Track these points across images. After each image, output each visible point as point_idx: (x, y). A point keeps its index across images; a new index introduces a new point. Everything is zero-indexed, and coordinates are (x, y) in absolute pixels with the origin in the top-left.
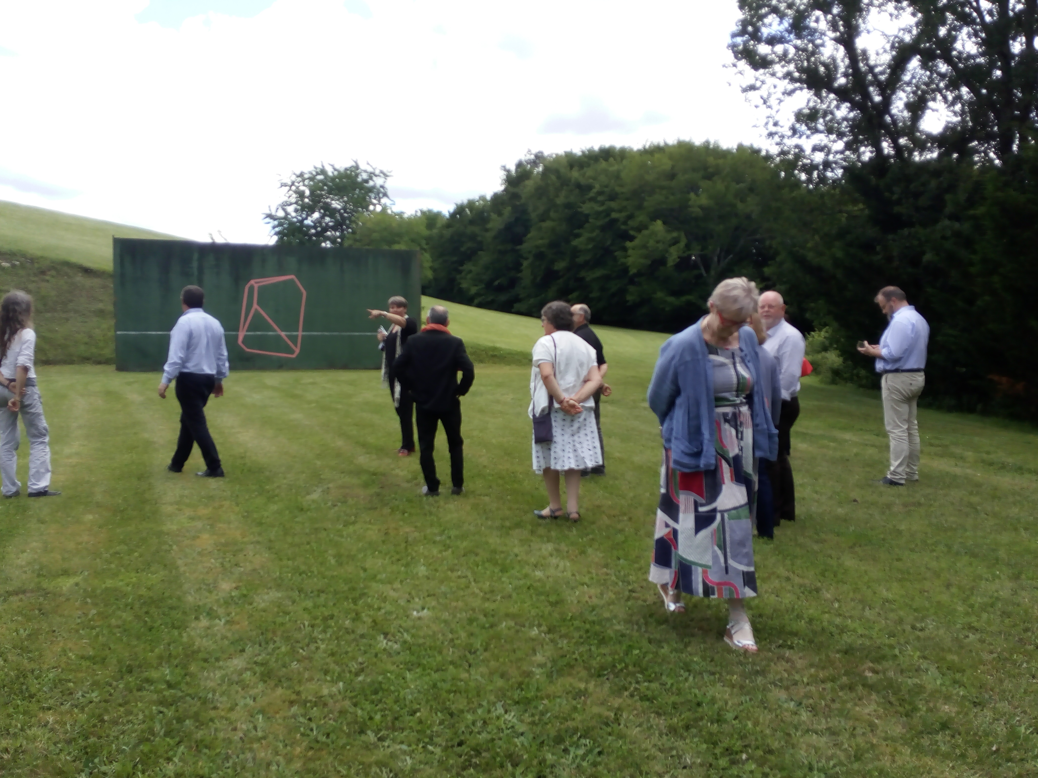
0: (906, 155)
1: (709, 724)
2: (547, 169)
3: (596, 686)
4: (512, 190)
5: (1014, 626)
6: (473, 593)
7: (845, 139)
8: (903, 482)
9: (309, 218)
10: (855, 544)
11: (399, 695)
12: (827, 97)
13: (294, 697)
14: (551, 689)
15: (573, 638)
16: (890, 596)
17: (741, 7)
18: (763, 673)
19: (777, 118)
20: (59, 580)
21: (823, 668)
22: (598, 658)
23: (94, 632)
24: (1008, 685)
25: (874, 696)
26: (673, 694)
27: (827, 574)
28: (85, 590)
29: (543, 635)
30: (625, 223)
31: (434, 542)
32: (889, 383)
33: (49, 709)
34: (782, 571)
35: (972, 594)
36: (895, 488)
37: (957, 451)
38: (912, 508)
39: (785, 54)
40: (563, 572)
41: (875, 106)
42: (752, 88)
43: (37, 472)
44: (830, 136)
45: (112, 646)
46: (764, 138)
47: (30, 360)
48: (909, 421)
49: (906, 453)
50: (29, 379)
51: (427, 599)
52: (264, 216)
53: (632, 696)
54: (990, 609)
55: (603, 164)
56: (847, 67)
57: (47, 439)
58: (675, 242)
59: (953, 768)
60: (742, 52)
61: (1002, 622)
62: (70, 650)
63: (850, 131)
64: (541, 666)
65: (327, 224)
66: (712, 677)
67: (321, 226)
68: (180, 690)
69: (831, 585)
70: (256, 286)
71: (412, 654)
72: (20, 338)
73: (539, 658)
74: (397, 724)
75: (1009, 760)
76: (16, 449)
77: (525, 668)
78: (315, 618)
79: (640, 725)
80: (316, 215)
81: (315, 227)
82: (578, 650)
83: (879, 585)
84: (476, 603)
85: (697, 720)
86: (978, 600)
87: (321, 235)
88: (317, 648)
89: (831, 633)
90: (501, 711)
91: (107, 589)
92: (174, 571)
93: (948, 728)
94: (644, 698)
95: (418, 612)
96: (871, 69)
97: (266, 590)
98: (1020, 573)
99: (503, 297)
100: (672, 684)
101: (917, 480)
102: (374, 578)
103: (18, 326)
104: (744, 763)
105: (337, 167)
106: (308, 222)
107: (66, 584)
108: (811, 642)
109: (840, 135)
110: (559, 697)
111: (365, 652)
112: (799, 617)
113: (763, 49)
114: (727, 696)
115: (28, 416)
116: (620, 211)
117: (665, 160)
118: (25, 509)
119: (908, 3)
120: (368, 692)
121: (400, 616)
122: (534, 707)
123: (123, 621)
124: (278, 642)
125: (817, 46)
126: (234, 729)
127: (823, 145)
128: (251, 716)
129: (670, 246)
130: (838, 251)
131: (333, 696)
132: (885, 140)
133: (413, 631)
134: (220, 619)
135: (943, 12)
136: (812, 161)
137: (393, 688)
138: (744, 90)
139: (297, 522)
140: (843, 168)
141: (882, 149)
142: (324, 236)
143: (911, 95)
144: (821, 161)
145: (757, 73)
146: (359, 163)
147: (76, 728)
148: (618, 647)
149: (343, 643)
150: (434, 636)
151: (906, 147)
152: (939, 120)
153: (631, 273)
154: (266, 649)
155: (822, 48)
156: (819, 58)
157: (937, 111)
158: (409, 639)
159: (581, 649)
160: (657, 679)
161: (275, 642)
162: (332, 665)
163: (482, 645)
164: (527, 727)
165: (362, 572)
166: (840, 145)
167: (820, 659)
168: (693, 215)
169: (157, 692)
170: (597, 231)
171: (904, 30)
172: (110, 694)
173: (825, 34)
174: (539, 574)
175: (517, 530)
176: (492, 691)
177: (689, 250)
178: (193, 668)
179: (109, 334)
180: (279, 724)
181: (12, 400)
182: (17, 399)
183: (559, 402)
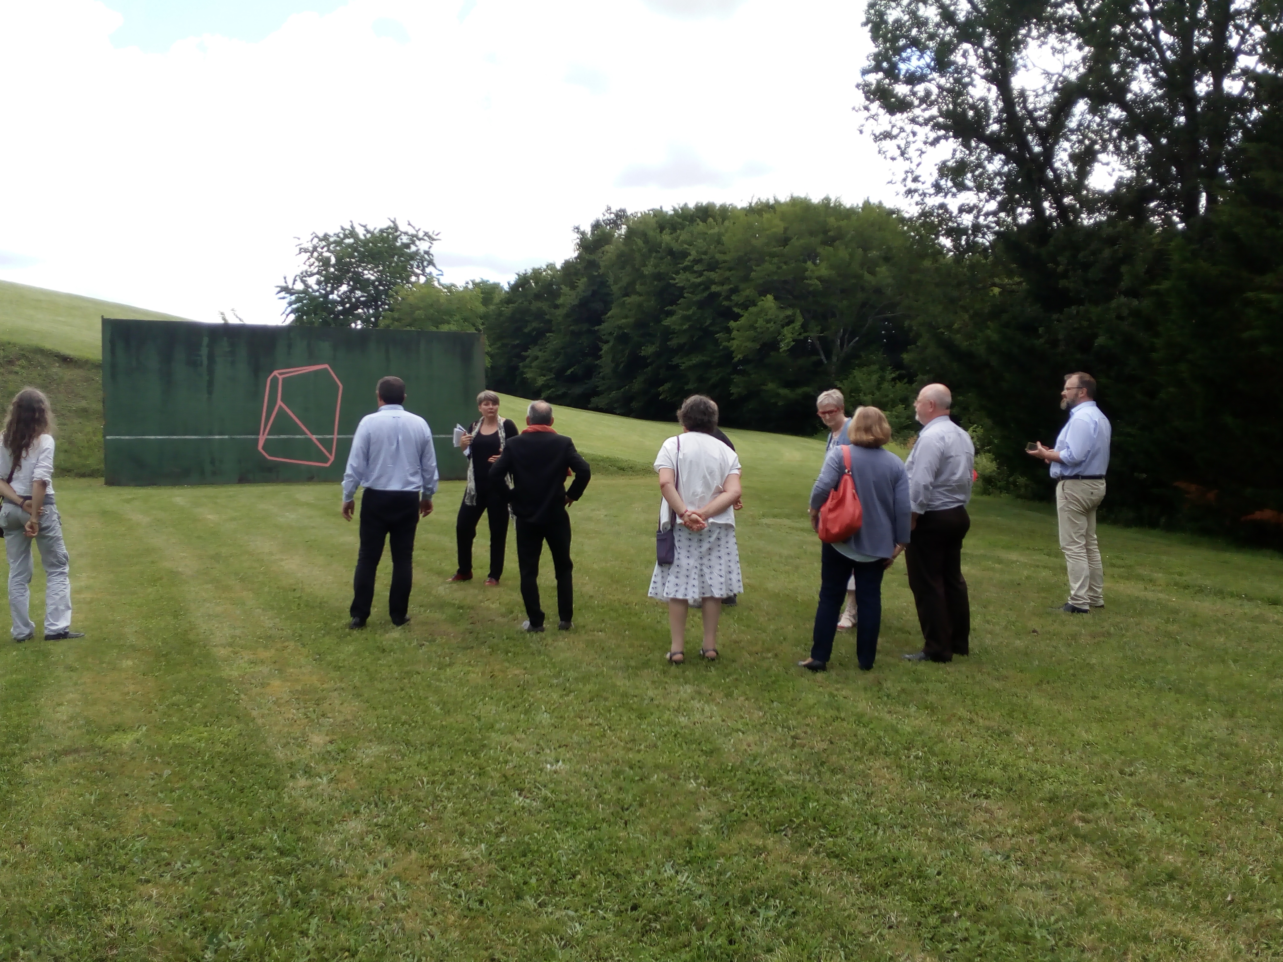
0: (1072, 218)
1: (910, 881)
2: (631, 232)
3: (775, 842)
4: (587, 257)
5: (1235, 768)
6: (612, 743)
7: (999, 198)
8: (1087, 608)
9: (336, 292)
10: (1041, 681)
11: (552, 856)
12: (977, 147)
13: (431, 862)
14: (724, 846)
15: (738, 791)
16: (1091, 738)
17: (875, 39)
18: (960, 824)
19: (917, 173)
20: (115, 736)
21: (1027, 818)
22: (772, 812)
23: (175, 795)
24: (1235, 831)
25: (1088, 847)
26: (863, 849)
27: (1015, 715)
28: (149, 748)
29: (702, 788)
30: (728, 298)
31: (551, 686)
32: (1066, 490)
33: (148, 881)
34: (962, 712)
35: (1183, 734)
36: (1079, 615)
37: (1144, 572)
38: (1102, 639)
39: (928, 94)
40: (711, 717)
41: (1035, 157)
42: (887, 135)
43: (56, 609)
44: (980, 194)
45: (201, 810)
46: (901, 196)
47: (49, 472)
48: (1087, 536)
49: (1086, 573)
50: (47, 496)
51: (559, 750)
52: (279, 289)
53: (817, 853)
54: (1205, 751)
55: (701, 226)
56: (1001, 111)
57: (67, 569)
58: (790, 321)
59: (1186, 920)
60: (874, 93)
61: (1221, 764)
62: (154, 816)
63: (1003, 189)
64: (709, 821)
65: (358, 299)
66: (905, 831)
67: (350, 301)
68: (296, 856)
69: (1021, 727)
70: (281, 377)
71: (557, 811)
72: (38, 445)
73: (704, 812)
74: (557, 887)
75: (1246, 911)
76: (29, 581)
77: (690, 824)
78: (434, 774)
79: (833, 883)
80: (344, 288)
81: (342, 303)
82: (746, 803)
83: (1077, 726)
84: (619, 754)
85: (894, 876)
86: (1191, 741)
87: (349, 312)
88: (445, 808)
89: (1030, 780)
90: (670, 872)
91: (175, 745)
92: (251, 724)
93: (1175, 879)
94: (831, 855)
95: (552, 765)
96: (1030, 114)
97: (367, 744)
98: (1234, 711)
99: (577, 390)
100: (861, 839)
101: (1102, 606)
102: (491, 727)
104: (956, 920)
105: (371, 228)
106: (334, 297)
107: (126, 741)
108: (1009, 790)
109: (993, 193)
110: (736, 855)
111: (501, 811)
112: (991, 763)
113: (901, 89)
114: (925, 850)
115: (45, 541)
116: (722, 283)
117: (777, 221)
118: (46, 655)
119: (1074, 34)
120: (515, 854)
121: (533, 769)
122: (709, 867)
123: (206, 781)
124: (397, 801)
125: (965, 86)
126: (371, 898)
127: (971, 205)
128: (386, 883)
129: (783, 327)
130: (992, 333)
131: (475, 859)
132: (1046, 200)
133: (552, 786)
134: (321, 778)
135: (1116, 46)
136: (959, 224)
137: (544, 849)
138: (877, 138)
139: (381, 665)
140: (996, 233)
141: (1043, 210)
142: (353, 315)
143: (1077, 145)
144: (970, 224)
145: (894, 118)
146: (398, 222)
147: (185, 902)
148: (792, 799)
149: (472, 801)
150: (577, 791)
151: (1071, 207)
152: (1110, 175)
153: (736, 359)
154: (385, 809)
155: (970, 88)
156: (966, 99)
157: (1108, 164)
158: (549, 795)
159: (749, 804)
160: (842, 834)
161: (393, 801)
162: (467, 826)
163: (635, 800)
164: (705, 889)
165: (475, 720)
166: (993, 205)
167: (1022, 808)
168: (811, 289)
169: (269, 859)
170: (694, 308)
171: (1069, 67)
172: (215, 864)
173: (974, 72)
174: (683, 720)
175: (646, 671)
176: (658, 850)
177: (805, 331)
178: (305, 832)
179: (95, 439)
180: (422, 892)
181: (29, 523)
182: (34, 520)
183: (681, 516)
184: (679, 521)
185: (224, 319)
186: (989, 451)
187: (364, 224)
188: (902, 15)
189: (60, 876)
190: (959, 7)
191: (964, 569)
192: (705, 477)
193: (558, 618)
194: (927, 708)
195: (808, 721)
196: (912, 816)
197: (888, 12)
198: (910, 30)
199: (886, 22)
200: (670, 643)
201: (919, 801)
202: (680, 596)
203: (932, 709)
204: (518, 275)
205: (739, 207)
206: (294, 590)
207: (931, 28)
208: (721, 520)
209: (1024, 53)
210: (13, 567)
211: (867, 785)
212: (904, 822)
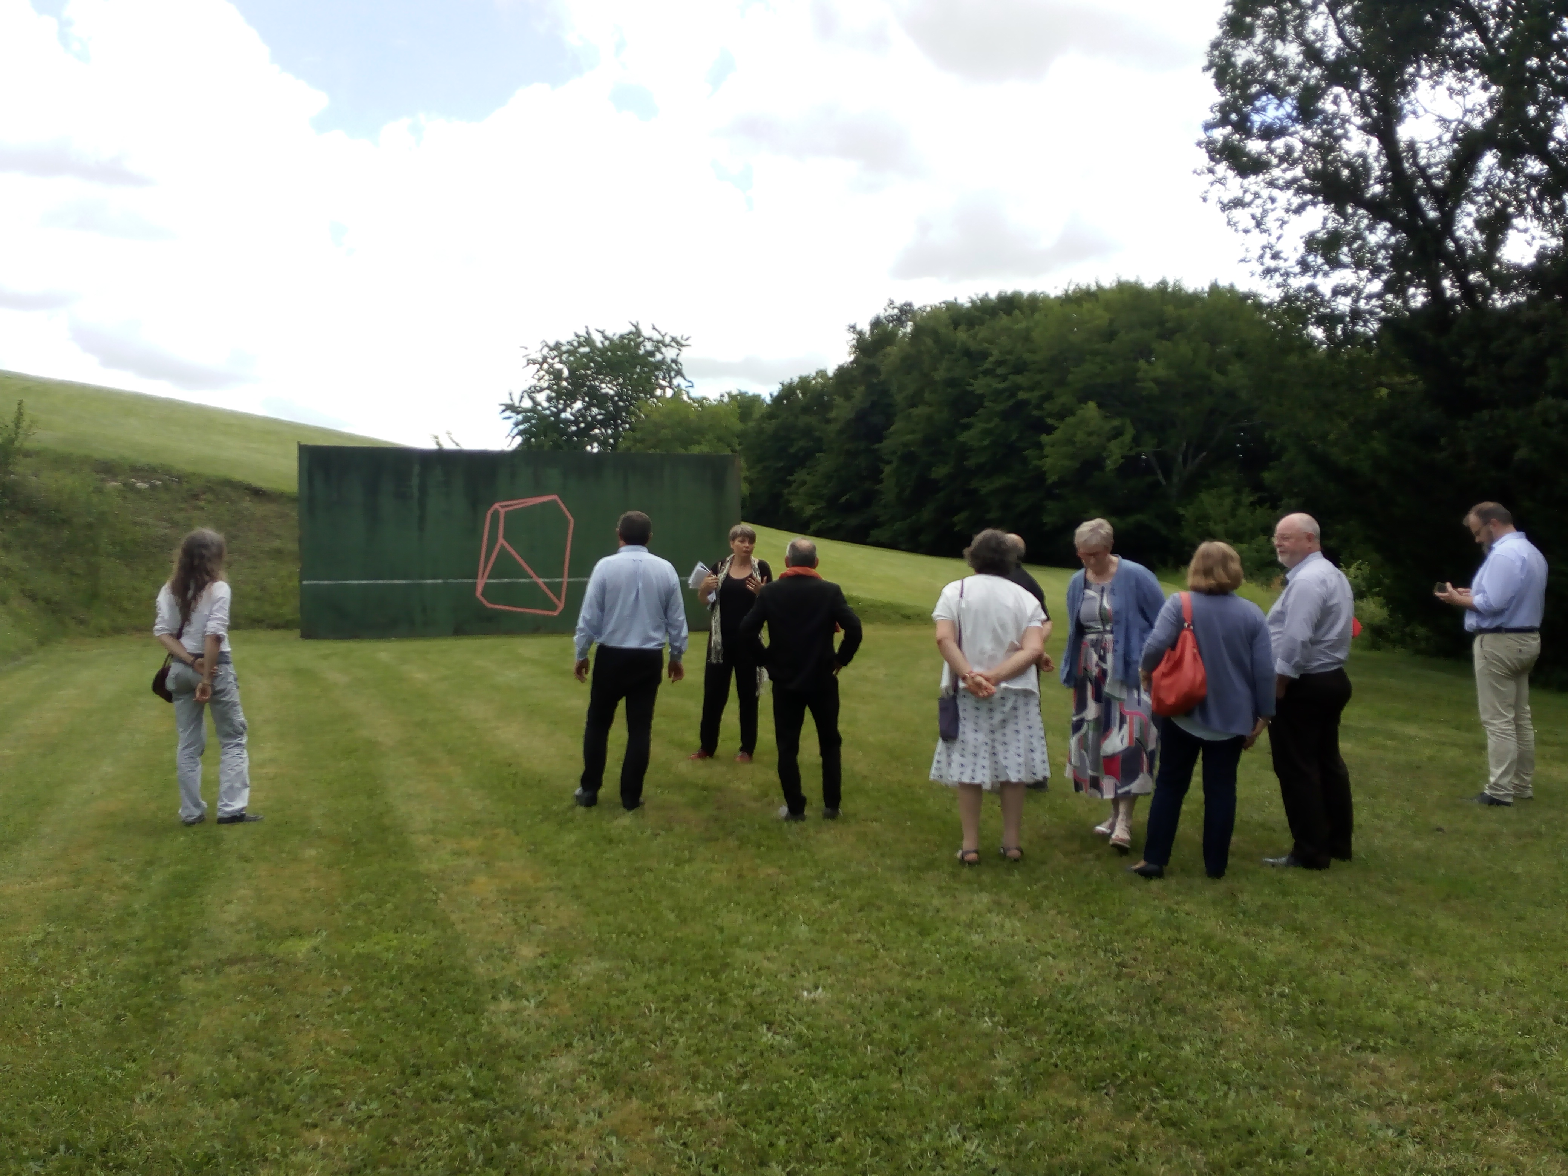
0: (1480, 299)
1: (1270, 1161)
2: (918, 330)
3: (1092, 1104)
4: (866, 361)
6: (885, 966)
7: (1384, 277)
8: (1509, 800)
9: (569, 410)
10: (1449, 896)
11: (806, 1111)
12: (1354, 214)
13: (656, 1112)
14: (1026, 1106)
15: (1046, 1033)
16: (1515, 973)
17: (1220, 85)
18: (1339, 1086)
19: (1277, 248)
20: (289, 943)
21: (1429, 1081)
22: (1090, 1063)
23: (354, 1018)
25: (1512, 1122)
26: (1209, 1116)
27: (1414, 940)
28: (328, 958)
29: (1000, 1028)
30: (1039, 407)
31: (812, 890)
32: (1486, 648)
33: (315, 1126)
34: (1343, 936)
36: (1498, 809)
38: (1529, 840)
39: (1289, 150)
40: (1013, 936)
41: (1429, 225)
42: (1238, 203)
43: (231, 787)
44: (1360, 272)
45: (384, 1037)
46: (1257, 277)
47: (223, 625)
48: (1517, 707)
49: (1513, 755)
50: (222, 653)
51: (820, 973)
52: (503, 407)
53: (1148, 1119)
55: (1004, 320)
56: (1385, 169)
57: (244, 740)
58: (1117, 433)
60: (1220, 152)
62: (327, 1043)
63: (1390, 265)
64: (1007, 1073)
65: (594, 418)
66: (1264, 1093)
67: (585, 420)
68: (494, 1100)
69: (1422, 956)
70: (502, 511)
71: (814, 1053)
72: (210, 594)
73: (1000, 1061)
74: (811, 1153)
76: (202, 754)
77: (982, 1075)
78: (664, 999)
79: (1168, 1161)
80: (578, 405)
81: (576, 422)
82: (1056, 1051)
83: (1496, 957)
84: (893, 980)
85: (1250, 1154)
87: (584, 433)
88: (676, 1043)
89: (1433, 1028)
90: (956, 1138)
91: (358, 955)
92: (449, 931)
94: (1167, 1122)
95: (809, 992)
96: (1422, 171)
97: (585, 959)
99: (853, 521)
100: (1206, 1103)
101: (1531, 798)
102: (735, 941)
103: (207, 578)
105: (609, 334)
106: (567, 415)
107: (302, 948)
108: (1405, 1041)
109: (1376, 271)
110: (1041, 1119)
111: (745, 1050)
112: (1380, 1004)
113: (1255, 146)
114: (1291, 1120)
115: (219, 707)
116: (1031, 389)
117: (1099, 312)
118: (217, 841)
119: (1477, 71)
120: (760, 1107)
121: (785, 997)
122: (1006, 1133)
123: (391, 1001)
124: (617, 1033)
125: (1337, 139)
126: (581, 1157)
127: (1349, 285)
128: (600, 1138)
129: (1109, 440)
130: (1379, 445)
131: (711, 1112)
132: (1446, 277)
133: (808, 1019)
134: (528, 1000)
135: (1533, 84)
136: (1333, 310)
137: (796, 1101)
138: (1225, 207)
139: (607, 859)
140: (1382, 320)
141: (1442, 291)
142: (590, 436)
143: (1485, 208)
144: (1348, 309)
145: (1246, 182)
146: (641, 327)
147: (357, 1153)
148: (1115, 1047)
149: (710, 1036)
150: (839, 1027)
151: (1480, 286)
152: (1530, 244)
153: (1050, 481)
154: (603, 1042)
155: (1344, 141)
156: (1339, 156)
157: (1526, 231)
158: (805, 1031)
159: (1061, 1050)
160: (1182, 1095)
161: (613, 1033)
162: (702, 1068)
163: (912, 1042)
164: (1000, 1163)
165: (717, 932)
166: (1376, 286)
167: (1422, 1067)
168: (1144, 393)
169: (461, 1103)
170: (996, 420)
171: (1471, 111)
172: (396, 1106)
173: (1348, 121)
174: (977, 939)
175: (931, 873)
176: (940, 1109)
177: (1138, 446)
178: (505, 1070)
179: (290, 584)
180: (644, 1151)
181: (200, 685)
182: (206, 682)
183: (964, 679)
184: (961, 685)
185: (438, 443)
186: (1378, 594)
187: (601, 329)
188: (1254, 55)
189: (212, 1115)
190: (1327, 43)
191: (1345, 746)
192: (994, 631)
193: (823, 804)
194: (1295, 929)
195: (1139, 943)
196: (1274, 1075)
197: (1236, 52)
198: (1264, 72)
199: (1234, 65)
200: (962, 838)
201: (1283, 1052)
202: (966, 780)
203: (1302, 931)
204: (782, 384)
205: (1052, 295)
206: (510, 765)
207: (1292, 69)
208: (1017, 685)
209: (1413, 96)
210: (183, 737)
211: (1214, 1030)
212: (1264, 1082)
